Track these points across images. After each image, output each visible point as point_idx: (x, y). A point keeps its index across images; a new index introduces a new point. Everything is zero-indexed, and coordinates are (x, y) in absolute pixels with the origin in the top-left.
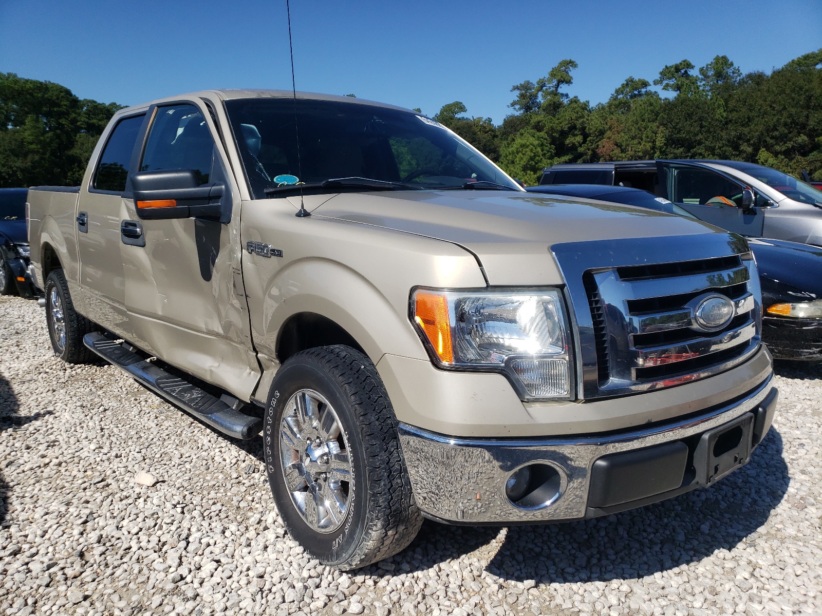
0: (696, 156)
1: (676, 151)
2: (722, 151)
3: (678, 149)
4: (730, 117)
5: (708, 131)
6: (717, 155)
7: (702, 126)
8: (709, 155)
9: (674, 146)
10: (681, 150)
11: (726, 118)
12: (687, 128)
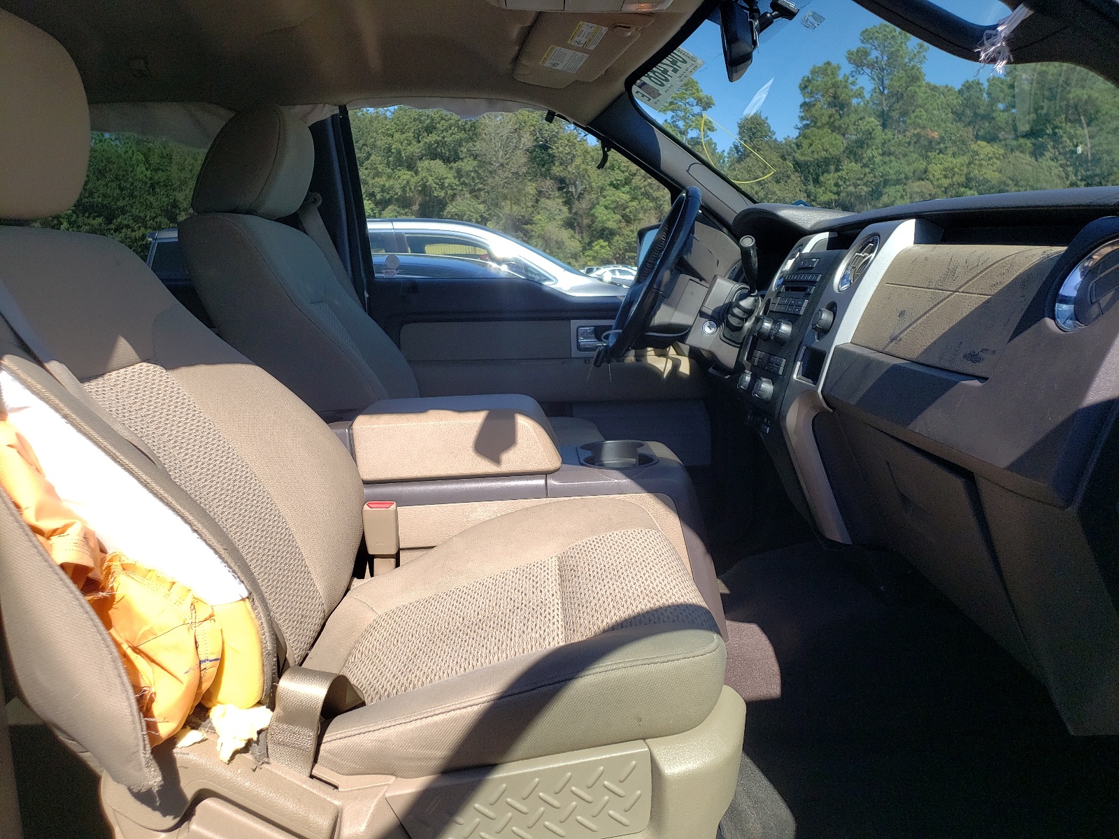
0: (122, 228)
1: (91, 221)
2: (157, 222)
3: (94, 219)
4: (156, 178)
5: (132, 196)
6: (150, 227)
7: (122, 189)
8: (139, 228)
9: (87, 215)
10: (100, 220)
11: (150, 179)
12: (102, 190)
